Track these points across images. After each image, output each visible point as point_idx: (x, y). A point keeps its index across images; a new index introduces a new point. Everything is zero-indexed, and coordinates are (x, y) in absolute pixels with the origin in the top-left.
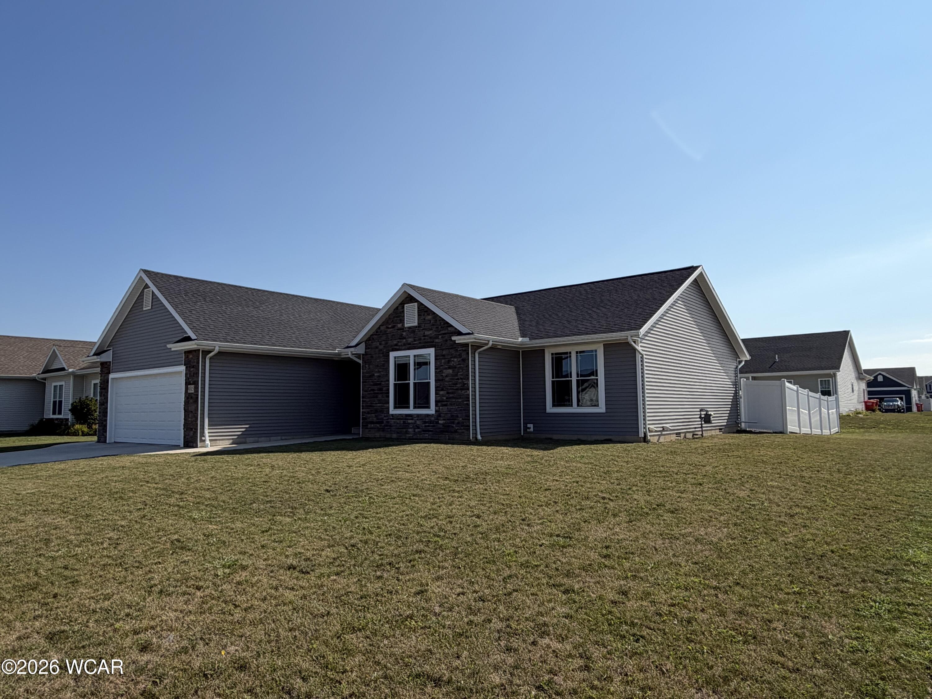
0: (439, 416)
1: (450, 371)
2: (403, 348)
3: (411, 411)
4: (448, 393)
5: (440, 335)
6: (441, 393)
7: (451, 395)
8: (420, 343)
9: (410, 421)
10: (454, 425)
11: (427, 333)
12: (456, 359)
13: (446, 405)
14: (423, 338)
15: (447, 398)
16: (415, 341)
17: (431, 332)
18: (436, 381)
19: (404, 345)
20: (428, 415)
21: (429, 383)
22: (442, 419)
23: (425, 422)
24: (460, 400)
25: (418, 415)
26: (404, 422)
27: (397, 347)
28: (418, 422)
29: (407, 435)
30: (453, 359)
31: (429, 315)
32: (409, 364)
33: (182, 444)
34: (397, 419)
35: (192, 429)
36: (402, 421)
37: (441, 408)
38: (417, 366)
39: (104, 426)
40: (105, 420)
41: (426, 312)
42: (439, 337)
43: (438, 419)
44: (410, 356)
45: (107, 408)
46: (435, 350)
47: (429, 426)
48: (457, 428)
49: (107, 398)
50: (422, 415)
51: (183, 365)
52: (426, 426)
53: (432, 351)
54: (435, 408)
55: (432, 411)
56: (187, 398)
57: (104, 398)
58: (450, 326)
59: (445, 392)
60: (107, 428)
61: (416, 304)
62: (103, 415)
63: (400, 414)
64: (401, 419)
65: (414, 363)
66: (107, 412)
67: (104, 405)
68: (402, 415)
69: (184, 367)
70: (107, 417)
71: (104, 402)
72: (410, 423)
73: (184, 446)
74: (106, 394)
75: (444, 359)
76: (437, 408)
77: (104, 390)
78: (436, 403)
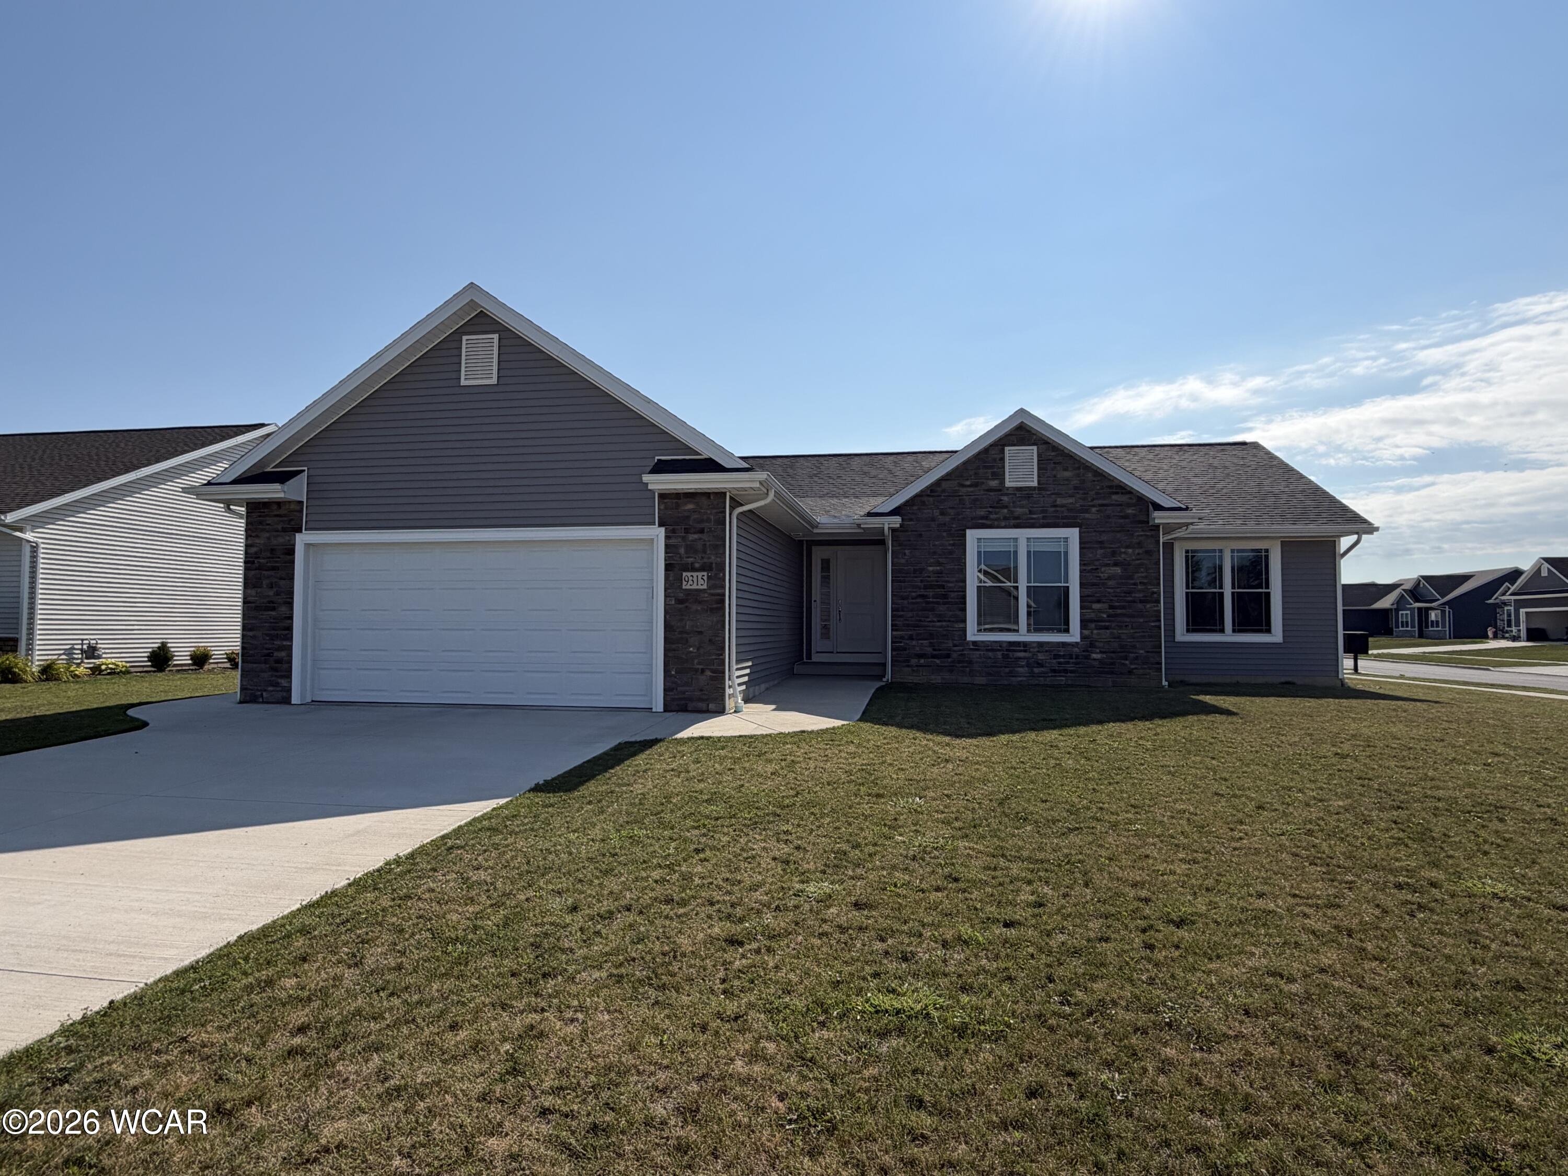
0: (1092, 645)
1: (1117, 570)
2: (1003, 524)
3: (1023, 636)
4: (1112, 607)
5: (1094, 506)
7: (1119, 611)
8: (1044, 516)
9: (1022, 654)
10: (1127, 662)
11: (1059, 501)
12: (1130, 550)
13: (1107, 628)
14: (1051, 509)
15: (1108, 616)
16: (1031, 512)
17: (1071, 500)
18: (1082, 585)
19: (1005, 518)
20: (1064, 644)
21: (1065, 588)
22: (1097, 650)
23: (1056, 656)
24: (1141, 620)
25: (1041, 644)
26: (1005, 657)
27: (989, 522)
28: (1041, 656)
29: (1013, 679)
30: (1123, 550)
31: (1066, 469)
32: (1016, 553)
33: (659, 706)
34: (987, 650)
35: (703, 671)
36: (999, 655)
37: (1095, 632)
38: (1035, 557)
39: (279, 661)
40: (280, 649)
41: (1059, 463)
42: (1094, 509)
43: (1087, 651)
44: (1016, 540)
45: (291, 618)
46: (1080, 532)
47: (1068, 663)
48: (1133, 667)
49: (291, 593)
50: (1048, 643)
51: (660, 525)
52: (1060, 663)
53: (1073, 534)
54: (1081, 633)
55: (1074, 635)
56: (679, 601)
57: (271, 593)
58: (1117, 493)
59: (1106, 606)
60: (291, 667)
61: (1035, 448)
62: (267, 635)
63: (996, 642)
64: (999, 650)
65: (1029, 553)
66: (290, 628)
67: (274, 609)
68: (999, 643)
69: (663, 530)
70: (291, 639)
71: (273, 602)
72: (1020, 658)
73: (666, 710)
74: (282, 583)
75: (1101, 548)
76: (1086, 632)
77: (272, 573)
78: (1084, 623)
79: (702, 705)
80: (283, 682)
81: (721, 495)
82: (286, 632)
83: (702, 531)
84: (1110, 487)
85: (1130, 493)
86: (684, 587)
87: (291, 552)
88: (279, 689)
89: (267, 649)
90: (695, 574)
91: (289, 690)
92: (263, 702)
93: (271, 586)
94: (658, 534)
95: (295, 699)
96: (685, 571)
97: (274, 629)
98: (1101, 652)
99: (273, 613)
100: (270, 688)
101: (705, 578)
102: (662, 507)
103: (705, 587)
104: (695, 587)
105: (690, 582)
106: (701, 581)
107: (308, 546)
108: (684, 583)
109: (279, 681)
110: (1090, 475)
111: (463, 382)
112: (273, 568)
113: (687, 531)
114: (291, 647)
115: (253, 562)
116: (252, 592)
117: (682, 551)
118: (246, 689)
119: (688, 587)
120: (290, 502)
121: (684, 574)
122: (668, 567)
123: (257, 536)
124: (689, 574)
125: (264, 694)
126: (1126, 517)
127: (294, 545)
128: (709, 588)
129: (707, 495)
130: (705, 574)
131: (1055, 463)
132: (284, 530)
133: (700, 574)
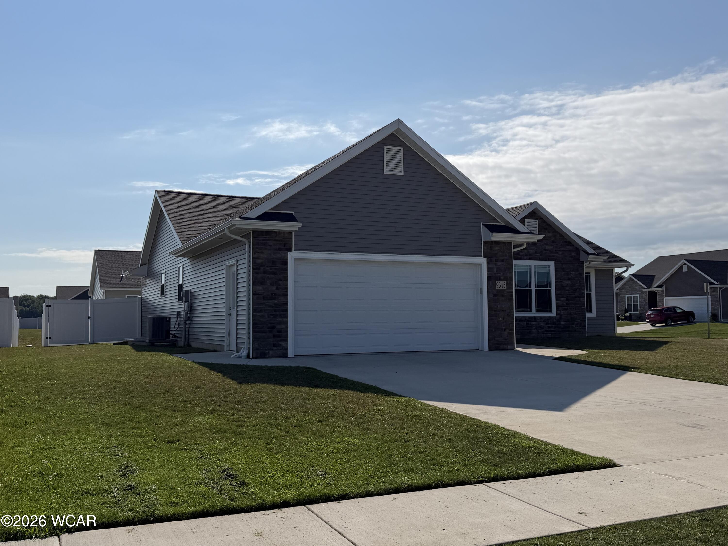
0: (561, 318)
1: (569, 282)
2: (525, 258)
3: (534, 314)
4: (567, 300)
5: (560, 251)
6: (562, 299)
7: (570, 302)
8: (541, 255)
9: (534, 323)
10: (574, 326)
11: (547, 247)
12: (574, 273)
13: (566, 309)
14: (544, 251)
15: (566, 304)
16: (536, 253)
17: (552, 248)
18: (556, 289)
19: (526, 255)
20: (550, 318)
21: (550, 291)
22: (563, 320)
23: (547, 324)
24: (579, 306)
25: (541, 318)
26: (527, 324)
27: (519, 257)
28: (542, 324)
29: (531, 335)
30: (571, 272)
31: (549, 232)
32: (530, 272)
33: (487, 348)
34: (520, 321)
35: (505, 330)
36: (525, 323)
37: (562, 311)
38: (538, 274)
39: (280, 331)
40: (280, 323)
41: (546, 229)
42: (560, 253)
43: (559, 321)
44: (530, 266)
45: (286, 304)
46: (555, 263)
47: (552, 327)
48: (576, 328)
49: (286, 288)
50: (544, 317)
51: (484, 257)
52: (549, 327)
53: (552, 264)
54: (557, 312)
55: (553, 314)
56: (495, 295)
57: (274, 288)
58: (568, 245)
59: (565, 299)
60: (287, 334)
61: (537, 221)
62: (271, 315)
63: (523, 317)
64: (525, 321)
65: (535, 272)
66: (286, 310)
67: (274, 299)
68: (525, 317)
69: (485, 259)
70: (287, 317)
71: (275, 294)
72: (534, 325)
73: (490, 349)
74: (280, 282)
75: (563, 271)
76: (558, 312)
77: (272, 276)
78: (557, 308)
79: (505, 346)
80: (283, 344)
81: (510, 243)
82: (284, 313)
83: (503, 261)
84: (566, 242)
85: (573, 245)
86: (496, 288)
87: (285, 263)
88: (280, 348)
89: (271, 324)
90: (501, 282)
91: (287, 349)
92: (269, 357)
93: (272, 284)
94: (483, 261)
95: (290, 355)
96: (497, 280)
97: (275, 311)
98: (564, 321)
99: (275, 301)
100: (275, 348)
101: (505, 284)
102: (485, 248)
103: (505, 288)
104: (501, 288)
105: (499, 286)
106: (504, 286)
107: (296, 260)
108: (497, 286)
109: (281, 343)
110: (558, 236)
111: (386, 172)
112: (274, 273)
113: (496, 260)
114: (287, 322)
115: (259, 269)
116: (260, 288)
117: (495, 270)
118: (258, 349)
119: (498, 288)
120: (284, 232)
121: (496, 282)
122: (489, 278)
123: (262, 253)
124: (499, 282)
125: (270, 352)
126: (572, 257)
127: (287, 259)
128: (507, 289)
129: (504, 243)
130: (505, 282)
131: (545, 229)
132: (280, 249)
133: (503, 282)
